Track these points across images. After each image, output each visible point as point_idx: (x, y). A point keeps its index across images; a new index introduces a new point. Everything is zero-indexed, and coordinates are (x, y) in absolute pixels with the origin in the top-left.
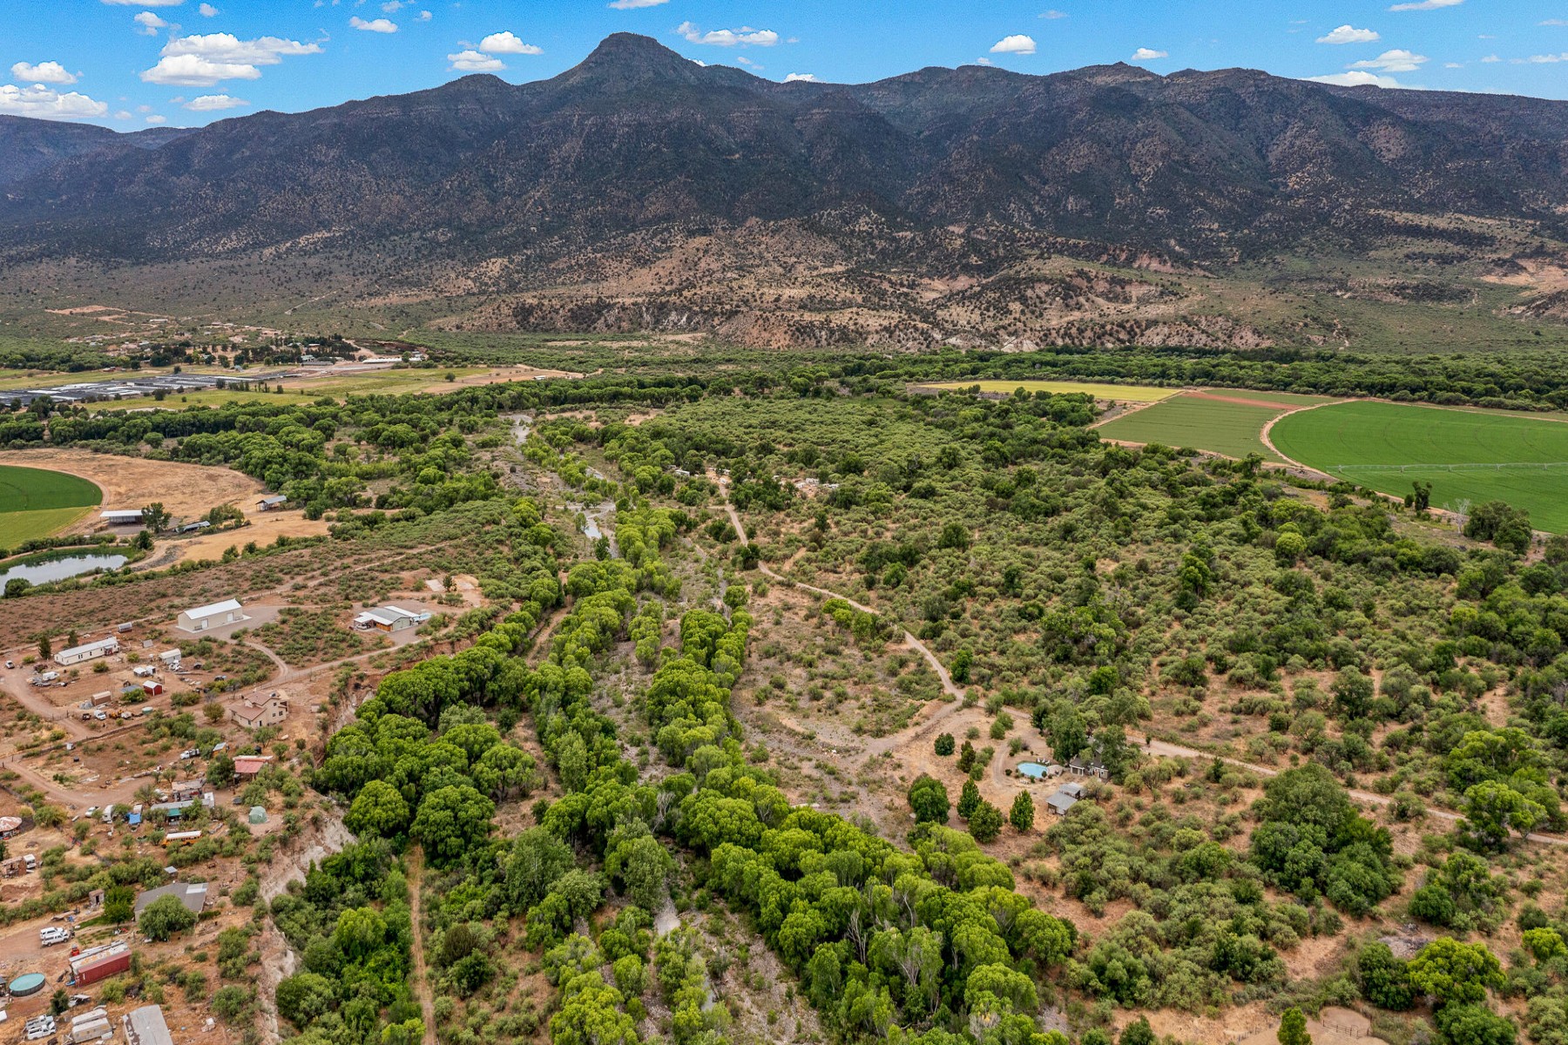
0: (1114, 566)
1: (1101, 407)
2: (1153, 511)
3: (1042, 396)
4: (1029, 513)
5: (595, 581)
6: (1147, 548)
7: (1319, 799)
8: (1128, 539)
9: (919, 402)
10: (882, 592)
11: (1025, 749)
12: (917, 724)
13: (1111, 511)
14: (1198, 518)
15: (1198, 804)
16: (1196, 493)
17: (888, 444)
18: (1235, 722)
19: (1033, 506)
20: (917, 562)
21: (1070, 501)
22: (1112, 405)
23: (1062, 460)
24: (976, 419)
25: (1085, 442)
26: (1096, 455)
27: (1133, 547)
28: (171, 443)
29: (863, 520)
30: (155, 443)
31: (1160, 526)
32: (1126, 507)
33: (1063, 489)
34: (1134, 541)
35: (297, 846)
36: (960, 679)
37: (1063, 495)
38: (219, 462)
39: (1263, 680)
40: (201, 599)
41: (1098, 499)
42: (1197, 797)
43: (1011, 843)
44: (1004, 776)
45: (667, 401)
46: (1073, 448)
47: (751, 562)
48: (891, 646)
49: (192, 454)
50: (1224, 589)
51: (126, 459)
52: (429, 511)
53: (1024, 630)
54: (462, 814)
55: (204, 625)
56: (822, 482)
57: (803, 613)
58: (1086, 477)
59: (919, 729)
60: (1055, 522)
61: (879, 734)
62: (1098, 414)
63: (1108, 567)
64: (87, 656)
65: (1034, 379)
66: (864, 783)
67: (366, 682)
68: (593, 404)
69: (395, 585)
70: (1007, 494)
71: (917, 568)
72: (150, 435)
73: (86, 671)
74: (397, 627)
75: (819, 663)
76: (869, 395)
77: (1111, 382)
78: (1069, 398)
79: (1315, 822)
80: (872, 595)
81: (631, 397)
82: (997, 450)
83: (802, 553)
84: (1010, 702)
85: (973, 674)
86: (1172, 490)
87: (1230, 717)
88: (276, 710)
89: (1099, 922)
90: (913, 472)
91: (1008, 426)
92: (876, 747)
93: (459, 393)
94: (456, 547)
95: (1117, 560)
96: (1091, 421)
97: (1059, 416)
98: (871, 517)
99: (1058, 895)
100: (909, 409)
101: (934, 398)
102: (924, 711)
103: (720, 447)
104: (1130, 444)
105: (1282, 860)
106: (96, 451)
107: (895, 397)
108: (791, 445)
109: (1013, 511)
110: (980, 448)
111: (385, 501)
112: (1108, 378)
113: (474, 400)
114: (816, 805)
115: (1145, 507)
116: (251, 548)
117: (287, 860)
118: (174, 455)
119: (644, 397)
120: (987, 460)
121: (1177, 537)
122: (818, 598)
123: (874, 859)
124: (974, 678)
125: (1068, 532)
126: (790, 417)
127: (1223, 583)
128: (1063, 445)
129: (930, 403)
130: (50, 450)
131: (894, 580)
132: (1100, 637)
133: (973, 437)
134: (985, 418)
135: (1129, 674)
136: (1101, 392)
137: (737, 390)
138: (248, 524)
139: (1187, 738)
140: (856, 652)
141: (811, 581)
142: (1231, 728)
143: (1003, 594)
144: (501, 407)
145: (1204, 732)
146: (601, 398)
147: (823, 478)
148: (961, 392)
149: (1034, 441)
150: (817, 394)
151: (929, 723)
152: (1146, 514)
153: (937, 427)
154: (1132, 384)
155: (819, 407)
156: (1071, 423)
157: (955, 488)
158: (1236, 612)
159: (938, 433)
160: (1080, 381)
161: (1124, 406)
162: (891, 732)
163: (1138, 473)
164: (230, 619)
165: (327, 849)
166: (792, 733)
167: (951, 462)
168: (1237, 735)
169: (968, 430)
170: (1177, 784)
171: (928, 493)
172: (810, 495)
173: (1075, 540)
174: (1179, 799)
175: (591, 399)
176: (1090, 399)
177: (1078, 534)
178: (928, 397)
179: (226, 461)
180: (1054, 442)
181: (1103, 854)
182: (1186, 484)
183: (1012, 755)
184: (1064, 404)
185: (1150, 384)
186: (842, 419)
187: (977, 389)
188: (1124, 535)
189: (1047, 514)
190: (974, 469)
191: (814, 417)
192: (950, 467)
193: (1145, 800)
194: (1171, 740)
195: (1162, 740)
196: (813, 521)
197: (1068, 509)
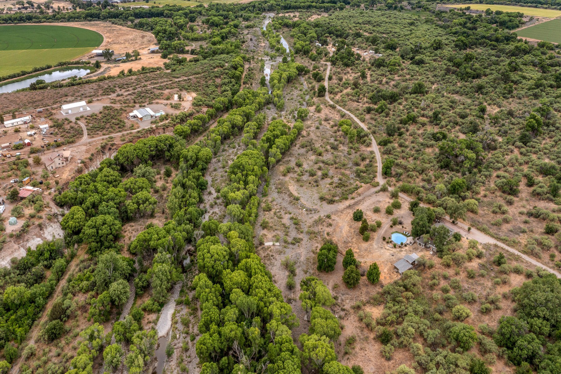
0: (498, 110)
1: (524, 20)
2: (529, 80)
3: (498, 13)
4: (464, 77)
5: (245, 100)
6: (518, 101)
7: (550, 304)
8: (509, 96)
9: (439, 14)
10: (373, 116)
11: (401, 223)
12: (353, 198)
13: (506, 78)
14: (551, 86)
15: (482, 281)
16: (556, 71)
17: (413, 35)
18: (526, 222)
19: (467, 73)
20: (397, 100)
21: (488, 71)
22: (531, 19)
23: (494, 48)
24: (461, 24)
25: (508, 39)
26: (511, 47)
27: (511, 100)
28: (137, 21)
29: (382, 75)
30: (132, 21)
31: (529, 89)
32: (514, 76)
33: (486, 65)
34: (513, 97)
35: (26, 238)
36: (386, 173)
37: (485, 68)
38: (149, 30)
39: (552, 197)
40: (79, 98)
41: (501, 71)
42: (482, 276)
43: (364, 290)
44: (381, 240)
45: (330, 9)
46: (502, 41)
47: (321, 94)
48: (363, 148)
49: (140, 26)
50: (550, 131)
51: (121, 27)
52: (205, 58)
53: (432, 146)
54: (100, 231)
55: (70, 112)
56: (376, 53)
57: (332, 123)
58: (502, 58)
59: (352, 202)
60: (477, 82)
61: (331, 202)
62: (523, 23)
63: (493, 110)
64: (15, 124)
65: (498, 4)
66: (309, 233)
67: (114, 147)
68: (299, 10)
69: (158, 97)
70: (458, 65)
71: (395, 104)
72: (131, 18)
73: (11, 131)
74: (145, 119)
75: (324, 154)
76: (418, 9)
77: (536, 7)
78: (509, 15)
79: (544, 318)
80: (368, 117)
81: (315, 7)
82: (462, 41)
83: (349, 90)
84: (404, 190)
85: (394, 170)
86: (544, 69)
87: (524, 218)
88: (60, 162)
89: (386, 363)
90: (417, 51)
91: (476, 29)
92: (327, 209)
93: (249, 4)
94: (197, 78)
95: (500, 107)
96: (518, 27)
97: (503, 24)
98: (388, 73)
99: (372, 336)
100: (433, 18)
101: (446, 12)
102: (360, 190)
103: (339, 33)
104: (533, 41)
105: (514, 344)
106: (113, 23)
107: (429, 11)
108: (371, 33)
109: (457, 75)
110: (455, 39)
111: (193, 52)
112: (534, 5)
113: (254, 7)
114: (278, 244)
115: (524, 78)
116: (130, 71)
117: (16, 246)
118: (135, 27)
119: (321, 8)
120: (456, 46)
121: (536, 96)
122: (343, 116)
123: (265, 304)
124: (394, 173)
125: (480, 89)
126: (377, 19)
127: (551, 128)
128: (497, 40)
129: (443, 15)
130: (99, 22)
131: (380, 110)
132: (466, 158)
133: (455, 33)
134: (465, 23)
135: (475, 183)
136: (527, 11)
137: (362, 5)
138: (140, 59)
139: (493, 230)
140: (346, 149)
141: (344, 106)
142: (523, 226)
143: (431, 122)
144: (264, 10)
145: (506, 227)
146: (304, 7)
147: (377, 51)
148: (461, 9)
149: (484, 37)
150: (396, 8)
151: (360, 198)
152: (524, 81)
153: (441, 27)
154: (546, 8)
155: (392, 15)
156: (507, 28)
157: (435, 60)
158: (553, 146)
159: (440, 30)
160: (521, 6)
161: (538, 20)
162: (337, 202)
163: (528, 58)
164: (81, 109)
165: (44, 239)
166: (291, 195)
167: (438, 46)
168: (524, 232)
169: (454, 30)
170: (474, 264)
171: (420, 63)
172: (367, 59)
173: (482, 93)
174: (471, 276)
175: (300, 8)
176: (521, 16)
177: (484, 91)
178: (443, 12)
179: (152, 30)
180: (493, 38)
181: (406, 314)
182: (552, 65)
183: (391, 227)
184: (507, 18)
185: (555, 9)
186: (399, 21)
187: (468, 9)
188: (508, 94)
189: (474, 78)
190: (447, 51)
191: (387, 20)
192: (436, 49)
193: (450, 272)
194: (484, 231)
195: (478, 229)
196: (359, 74)
197: (486, 75)
